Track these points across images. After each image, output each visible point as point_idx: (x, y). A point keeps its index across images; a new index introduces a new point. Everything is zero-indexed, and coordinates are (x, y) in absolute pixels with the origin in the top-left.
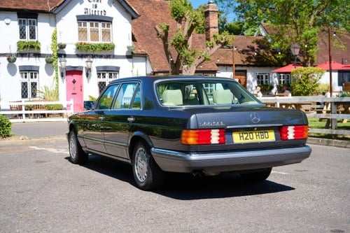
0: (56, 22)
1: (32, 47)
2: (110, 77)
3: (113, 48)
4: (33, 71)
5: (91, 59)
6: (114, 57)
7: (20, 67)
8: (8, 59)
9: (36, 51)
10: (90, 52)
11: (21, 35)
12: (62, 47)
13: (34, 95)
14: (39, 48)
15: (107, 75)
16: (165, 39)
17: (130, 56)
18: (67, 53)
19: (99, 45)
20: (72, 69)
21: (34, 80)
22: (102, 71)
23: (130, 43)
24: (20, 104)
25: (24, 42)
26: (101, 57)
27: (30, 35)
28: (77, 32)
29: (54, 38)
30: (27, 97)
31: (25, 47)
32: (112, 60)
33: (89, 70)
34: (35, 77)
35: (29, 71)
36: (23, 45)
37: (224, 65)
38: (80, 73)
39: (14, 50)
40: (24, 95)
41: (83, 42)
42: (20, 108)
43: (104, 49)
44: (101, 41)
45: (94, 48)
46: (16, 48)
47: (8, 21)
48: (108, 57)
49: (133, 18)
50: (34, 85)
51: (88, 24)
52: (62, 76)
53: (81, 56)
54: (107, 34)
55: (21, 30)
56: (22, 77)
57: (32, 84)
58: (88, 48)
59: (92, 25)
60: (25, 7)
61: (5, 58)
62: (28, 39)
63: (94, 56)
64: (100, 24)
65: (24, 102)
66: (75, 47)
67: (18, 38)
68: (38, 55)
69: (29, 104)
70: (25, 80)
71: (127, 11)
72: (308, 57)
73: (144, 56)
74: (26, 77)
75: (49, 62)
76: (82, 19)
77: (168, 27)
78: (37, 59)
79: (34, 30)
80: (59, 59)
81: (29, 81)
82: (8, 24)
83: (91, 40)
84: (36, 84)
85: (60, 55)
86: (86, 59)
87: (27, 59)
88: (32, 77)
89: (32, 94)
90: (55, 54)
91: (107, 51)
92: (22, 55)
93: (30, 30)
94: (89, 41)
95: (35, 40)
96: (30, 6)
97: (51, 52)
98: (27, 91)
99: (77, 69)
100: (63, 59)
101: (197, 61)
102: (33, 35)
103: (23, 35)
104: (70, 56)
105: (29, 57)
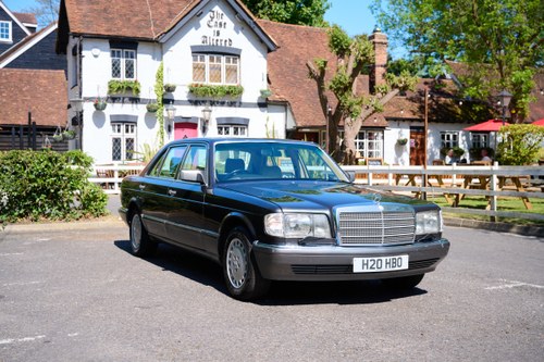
0: (162, 54)
1: (129, 89)
2: (236, 132)
3: (241, 92)
4: (128, 123)
5: (210, 108)
6: (241, 105)
7: (111, 116)
8: (96, 105)
9: (134, 94)
10: (209, 97)
11: (113, 72)
12: (170, 89)
13: (129, 157)
14: (138, 91)
15: (231, 130)
16: (320, 80)
17: (263, 104)
18: (175, 98)
19: (222, 87)
20: (184, 121)
21: (130, 135)
22: (224, 125)
23: (265, 86)
24: (110, 168)
25: (117, 82)
26: (223, 104)
27: (127, 72)
28: (192, 69)
29: (160, 77)
30: (119, 158)
31: (119, 88)
32: (238, 109)
33: (205, 123)
34: (132, 131)
35: (123, 122)
36: (116, 86)
37: (395, 119)
38: (194, 126)
39: (104, 93)
40: (116, 156)
41: (200, 83)
42: (110, 174)
43: (228, 93)
44: (224, 83)
45: (214, 91)
46: (107, 89)
47: (96, 51)
48: (232, 104)
49: (269, 51)
50: (130, 142)
51: (207, 57)
52: (169, 130)
53: (196, 103)
54: (232, 71)
55: (113, 65)
56: (114, 130)
57: (127, 141)
58: (206, 91)
59: (212, 60)
60: (121, 33)
61: (92, 104)
62: (123, 78)
63: (212, 103)
64: (223, 58)
65: (117, 166)
66: (188, 90)
67: (109, 76)
68: (135, 100)
69: (123, 168)
70: (117, 135)
71: (262, 41)
72: (517, 110)
73: (284, 105)
74: (119, 131)
75: (151, 111)
76: (198, 52)
77: (325, 63)
78: (135, 105)
79: (132, 66)
80: (164, 108)
81: (123, 136)
82: (96, 56)
83: (211, 81)
84: (132, 141)
85: (166, 101)
86: (202, 108)
87: (120, 105)
88: (127, 131)
89: (127, 154)
90: (160, 99)
91: (232, 97)
92: (114, 100)
93: (127, 65)
94: (207, 82)
95: (133, 80)
96: (127, 32)
97: (154, 96)
98: (119, 151)
99: (190, 121)
100: (171, 106)
101: (364, 113)
102: (130, 73)
103: (116, 72)
104: (180, 103)
105: (123, 102)
